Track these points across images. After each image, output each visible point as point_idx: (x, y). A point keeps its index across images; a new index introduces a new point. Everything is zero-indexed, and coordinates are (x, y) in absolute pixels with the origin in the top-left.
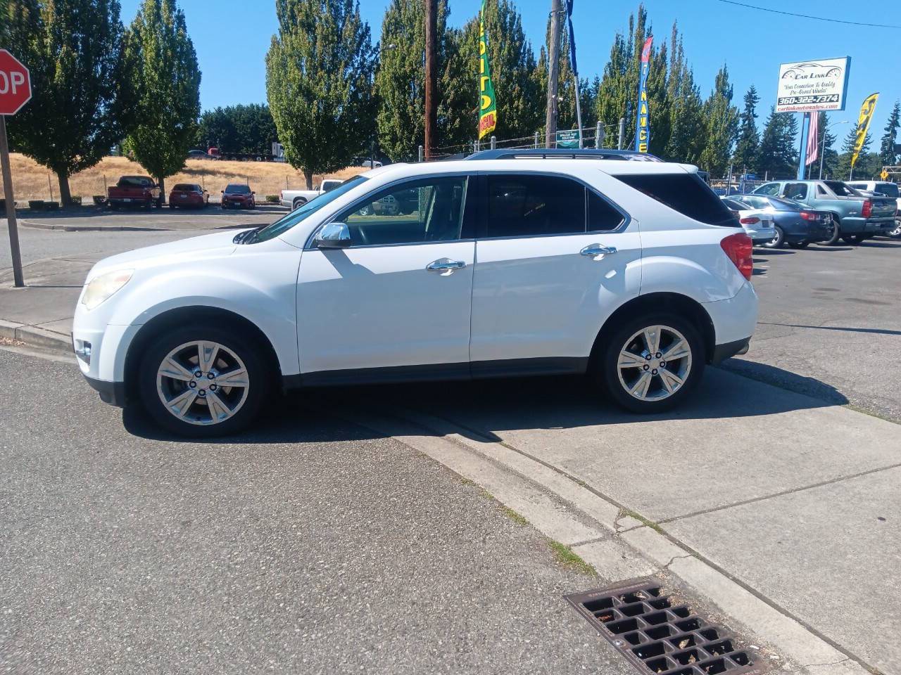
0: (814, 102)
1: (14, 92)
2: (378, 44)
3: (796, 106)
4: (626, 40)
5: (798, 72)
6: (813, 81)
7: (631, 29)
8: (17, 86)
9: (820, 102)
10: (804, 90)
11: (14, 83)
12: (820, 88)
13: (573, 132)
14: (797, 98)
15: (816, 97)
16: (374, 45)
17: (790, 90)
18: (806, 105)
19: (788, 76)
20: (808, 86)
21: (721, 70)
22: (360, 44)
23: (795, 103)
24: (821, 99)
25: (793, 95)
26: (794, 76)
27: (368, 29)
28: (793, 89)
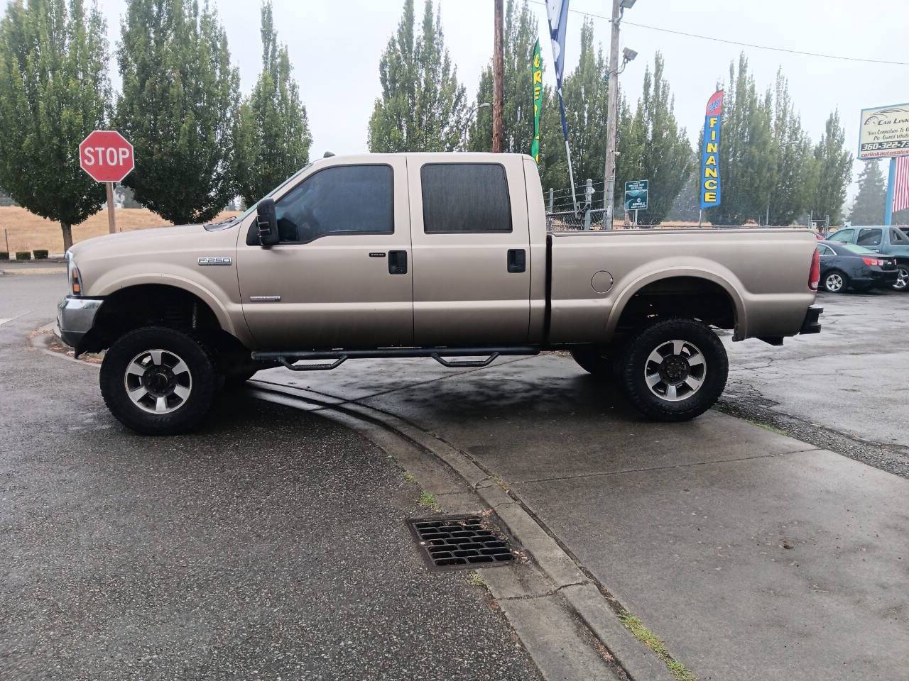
0: (898, 147)
1: (121, 164)
2: (473, 103)
3: (880, 151)
4: (726, 89)
5: (880, 117)
6: (898, 126)
7: (732, 77)
8: (123, 159)
9: (904, 147)
10: (887, 135)
11: (121, 157)
12: (904, 133)
13: (641, 183)
14: (881, 144)
15: (900, 142)
16: (469, 105)
17: (874, 136)
18: (890, 150)
19: (871, 122)
20: (892, 132)
21: (831, 115)
22: (456, 104)
23: (879, 149)
24: (906, 144)
25: (876, 141)
26: (877, 123)
27: (463, 90)
28: (877, 135)
